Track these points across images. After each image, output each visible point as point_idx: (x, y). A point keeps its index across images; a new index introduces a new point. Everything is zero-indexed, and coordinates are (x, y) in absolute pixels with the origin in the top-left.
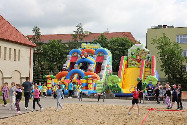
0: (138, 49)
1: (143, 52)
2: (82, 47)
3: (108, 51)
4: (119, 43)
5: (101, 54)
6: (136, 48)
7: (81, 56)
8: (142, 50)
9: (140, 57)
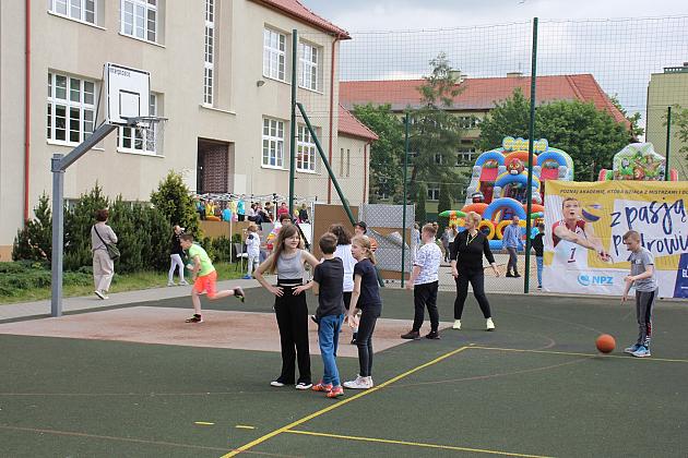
0: (639, 154)
1: (650, 160)
2: (504, 145)
3: (567, 158)
4: (566, 119)
5: (548, 163)
6: (634, 153)
7: (509, 169)
8: (647, 157)
9: (643, 172)
